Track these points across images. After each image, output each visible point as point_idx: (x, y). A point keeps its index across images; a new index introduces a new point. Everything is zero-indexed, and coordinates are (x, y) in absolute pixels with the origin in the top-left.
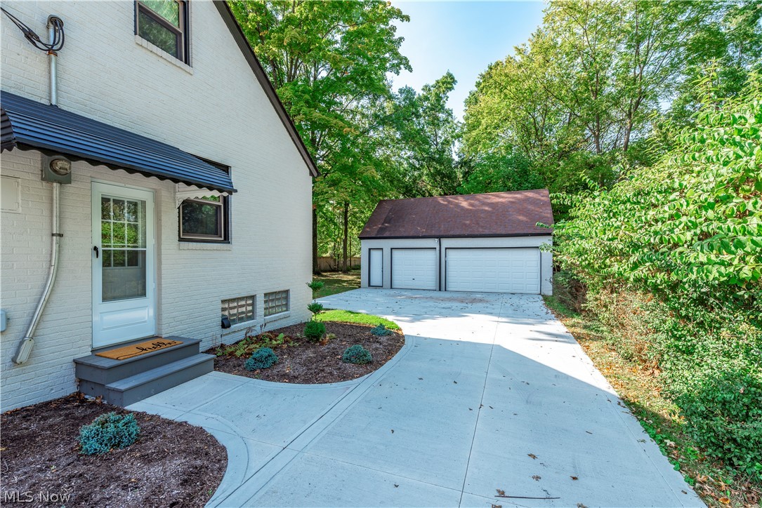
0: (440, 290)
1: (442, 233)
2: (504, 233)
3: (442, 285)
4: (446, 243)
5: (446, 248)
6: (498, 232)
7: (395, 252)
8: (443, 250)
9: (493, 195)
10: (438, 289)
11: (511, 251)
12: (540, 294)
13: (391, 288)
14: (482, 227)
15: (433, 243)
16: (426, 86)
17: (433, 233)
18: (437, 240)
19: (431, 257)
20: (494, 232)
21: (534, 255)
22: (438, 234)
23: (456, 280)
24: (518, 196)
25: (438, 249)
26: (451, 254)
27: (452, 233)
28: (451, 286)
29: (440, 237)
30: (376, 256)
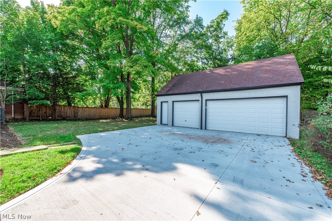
0: (201, 129)
1: (202, 90)
2: (251, 86)
3: (203, 125)
4: (206, 96)
5: (206, 100)
7: (175, 104)
8: (204, 101)
10: (200, 128)
12: (286, 137)
13: (173, 126)
14: (233, 84)
15: (197, 97)
16: (212, 21)
17: (197, 90)
18: (199, 94)
19: (197, 105)
20: (243, 86)
21: (281, 103)
22: (200, 90)
23: (213, 122)
25: (200, 101)
26: (210, 104)
27: (210, 89)
28: (210, 126)
29: (201, 93)
30: (165, 105)
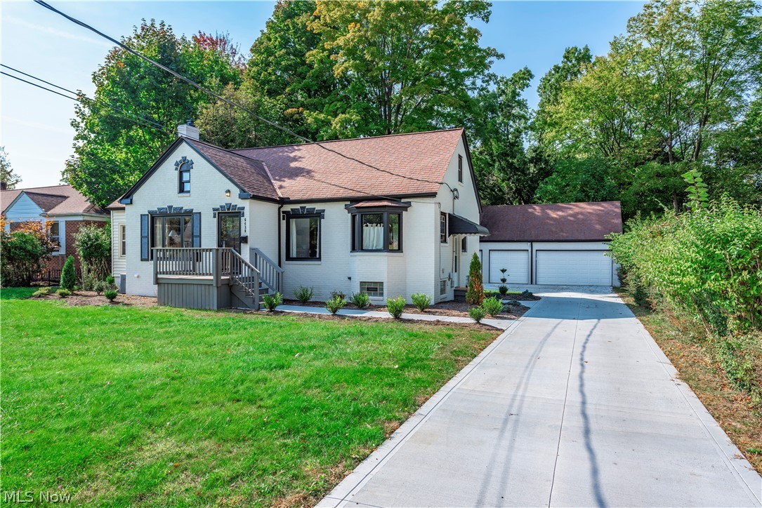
0: (532, 284)
1: (533, 238)
2: (584, 239)
4: (537, 246)
5: (536, 250)
6: (579, 239)
7: (492, 253)
8: (534, 252)
9: (574, 205)
10: (530, 282)
11: (589, 252)
13: (489, 282)
15: (526, 246)
17: (526, 238)
18: (529, 243)
19: (524, 257)
20: (575, 237)
22: (530, 239)
23: (545, 276)
24: (596, 207)
25: (530, 251)
26: (541, 256)
27: (541, 238)
28: (540, 281)
29: (532, 242)
